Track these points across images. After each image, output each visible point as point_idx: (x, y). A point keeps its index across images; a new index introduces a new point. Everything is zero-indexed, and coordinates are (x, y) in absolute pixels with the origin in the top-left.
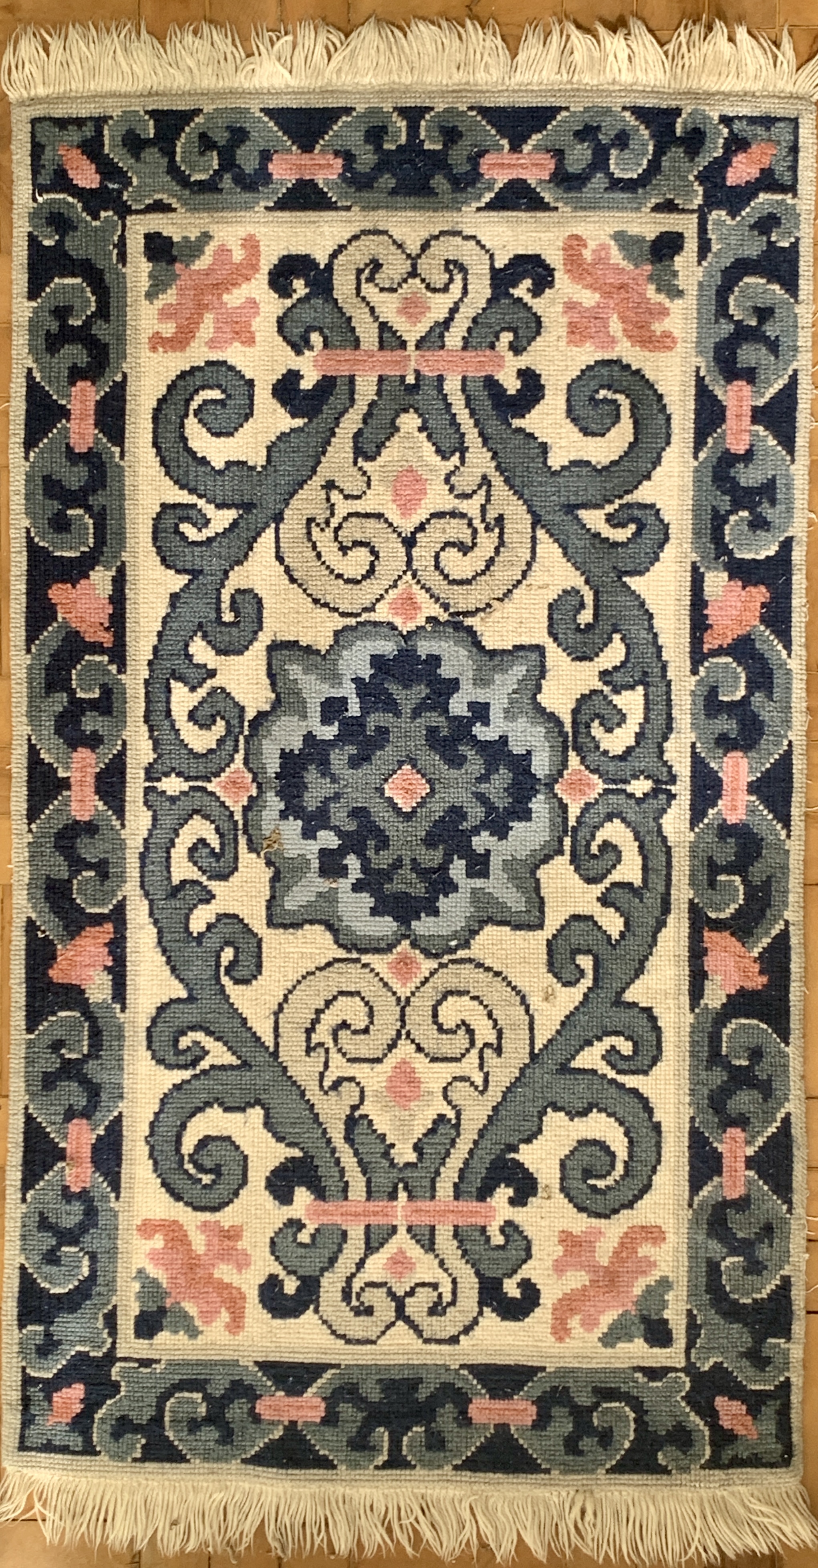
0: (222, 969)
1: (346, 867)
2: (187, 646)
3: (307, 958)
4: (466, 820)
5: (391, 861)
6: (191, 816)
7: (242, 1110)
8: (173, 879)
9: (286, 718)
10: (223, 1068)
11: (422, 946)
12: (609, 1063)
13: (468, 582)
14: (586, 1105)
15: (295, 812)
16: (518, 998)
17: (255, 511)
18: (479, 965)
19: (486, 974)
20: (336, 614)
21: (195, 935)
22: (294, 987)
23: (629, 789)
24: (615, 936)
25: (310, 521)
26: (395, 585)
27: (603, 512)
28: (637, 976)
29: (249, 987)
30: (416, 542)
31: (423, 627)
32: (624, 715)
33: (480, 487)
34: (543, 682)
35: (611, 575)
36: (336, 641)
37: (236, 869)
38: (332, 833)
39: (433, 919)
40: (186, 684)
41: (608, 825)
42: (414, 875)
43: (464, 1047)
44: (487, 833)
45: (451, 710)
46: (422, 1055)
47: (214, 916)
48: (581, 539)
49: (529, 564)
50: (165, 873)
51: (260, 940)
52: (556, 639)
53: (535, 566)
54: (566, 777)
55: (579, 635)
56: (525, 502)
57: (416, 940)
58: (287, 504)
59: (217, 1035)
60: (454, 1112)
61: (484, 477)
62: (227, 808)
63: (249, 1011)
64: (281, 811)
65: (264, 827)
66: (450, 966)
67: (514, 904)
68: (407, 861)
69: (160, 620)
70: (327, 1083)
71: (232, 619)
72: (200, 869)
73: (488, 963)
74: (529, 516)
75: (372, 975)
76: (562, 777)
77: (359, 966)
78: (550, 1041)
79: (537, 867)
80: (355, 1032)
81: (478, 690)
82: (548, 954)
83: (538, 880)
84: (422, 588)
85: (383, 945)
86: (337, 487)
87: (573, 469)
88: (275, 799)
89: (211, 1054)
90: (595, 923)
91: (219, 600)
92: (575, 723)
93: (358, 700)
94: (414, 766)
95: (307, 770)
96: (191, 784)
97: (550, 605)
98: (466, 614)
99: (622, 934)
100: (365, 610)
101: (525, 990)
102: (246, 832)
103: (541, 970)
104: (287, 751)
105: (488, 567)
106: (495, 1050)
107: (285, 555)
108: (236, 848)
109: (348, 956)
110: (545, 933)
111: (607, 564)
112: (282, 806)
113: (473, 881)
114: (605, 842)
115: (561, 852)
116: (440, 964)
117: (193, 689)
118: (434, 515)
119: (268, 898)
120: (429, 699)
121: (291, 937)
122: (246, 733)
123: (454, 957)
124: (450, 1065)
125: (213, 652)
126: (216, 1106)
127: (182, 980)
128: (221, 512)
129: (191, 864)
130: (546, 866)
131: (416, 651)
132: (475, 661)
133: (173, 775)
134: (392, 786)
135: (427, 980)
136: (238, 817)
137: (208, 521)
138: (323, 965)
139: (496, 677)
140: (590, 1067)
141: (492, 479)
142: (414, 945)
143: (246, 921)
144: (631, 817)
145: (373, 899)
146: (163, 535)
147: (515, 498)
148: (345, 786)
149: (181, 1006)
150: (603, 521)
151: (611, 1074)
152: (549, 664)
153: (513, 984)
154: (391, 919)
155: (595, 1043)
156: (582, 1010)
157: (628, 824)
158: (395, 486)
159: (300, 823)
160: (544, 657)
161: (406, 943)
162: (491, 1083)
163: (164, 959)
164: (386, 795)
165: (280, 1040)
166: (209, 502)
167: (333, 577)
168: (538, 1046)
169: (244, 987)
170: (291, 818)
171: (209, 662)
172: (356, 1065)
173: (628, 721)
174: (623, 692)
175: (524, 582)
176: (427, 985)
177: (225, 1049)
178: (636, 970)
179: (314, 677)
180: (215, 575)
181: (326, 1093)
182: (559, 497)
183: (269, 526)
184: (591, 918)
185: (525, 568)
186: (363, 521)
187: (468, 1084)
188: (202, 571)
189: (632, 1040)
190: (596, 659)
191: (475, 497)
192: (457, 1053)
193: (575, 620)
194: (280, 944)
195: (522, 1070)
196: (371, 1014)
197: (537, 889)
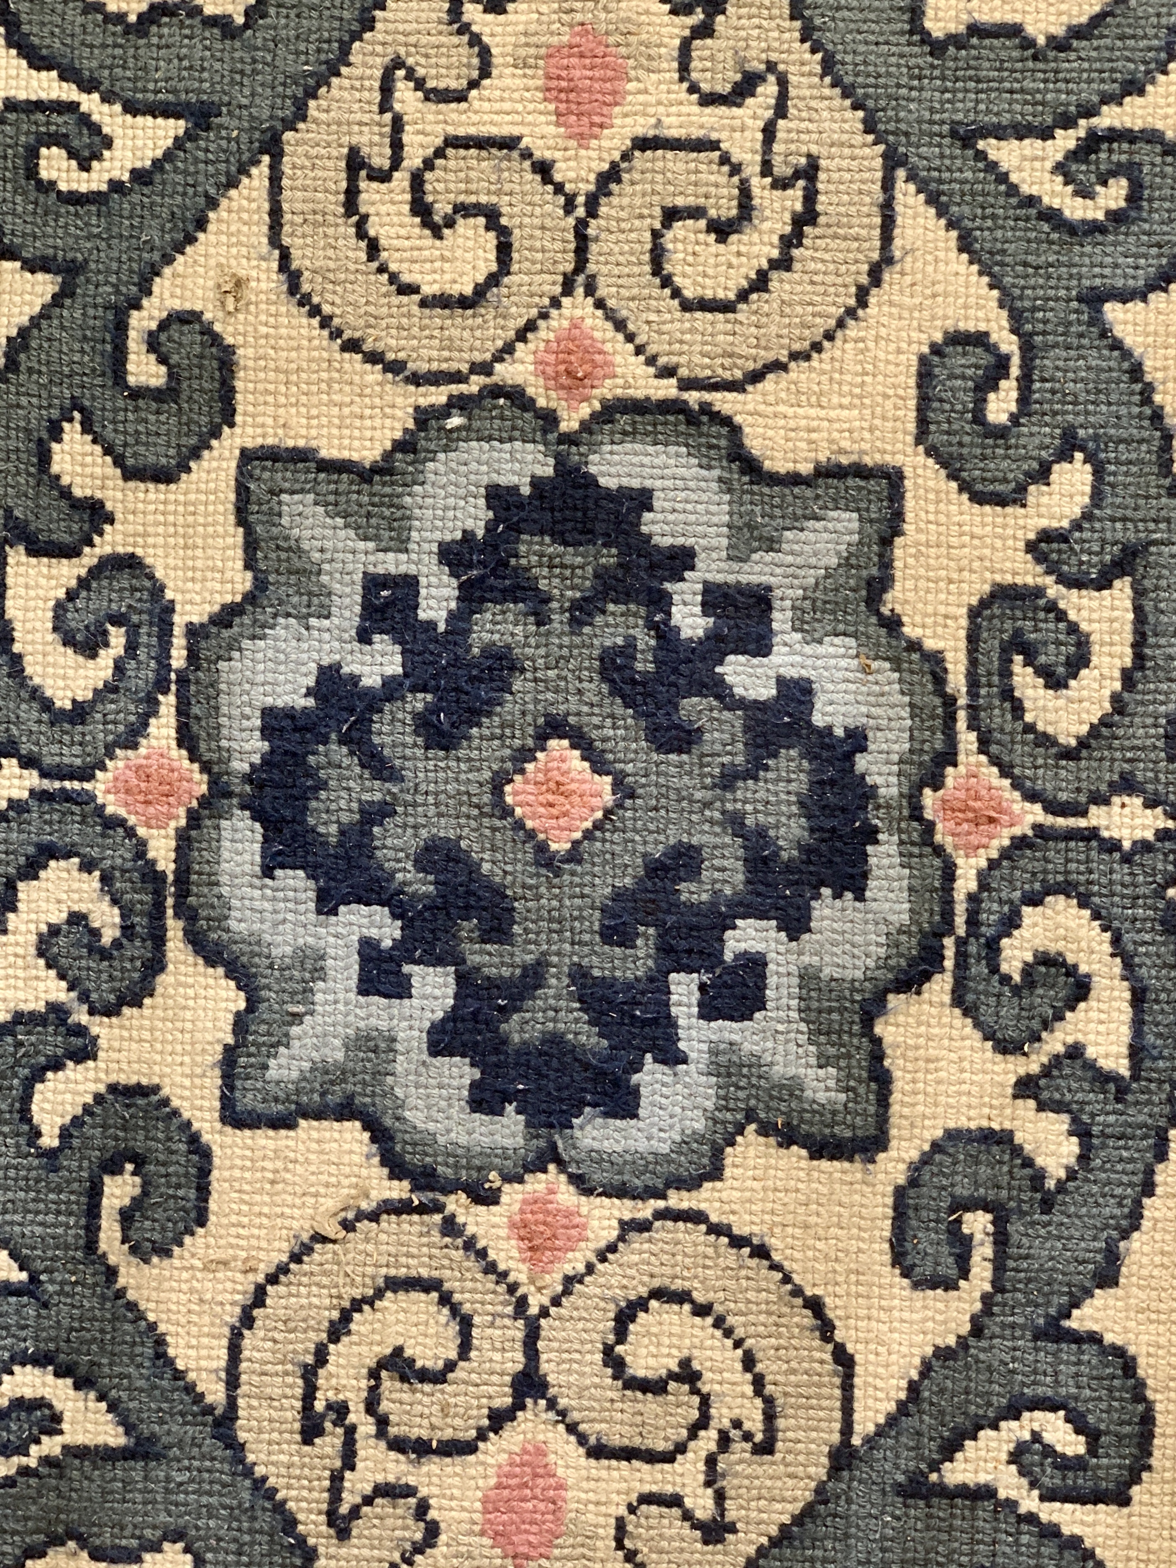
0: (1015, 371)
1: (707, 607)
2: (1083, 1158)
3: (809, 393)
4: (416, 715)
5: (599, 620)
6: (1083, 743)
7: (975, 30)
8: (1128, 591)
9: (849, 974)
10: (1021, 132)
11: (528, 415)
12: (95, 129)
13: (395, 1285)
14: (154, 29)
15: (831, 747)
16: (306, 287)
17: (901, 1478)
18: (395, 367)
19: (380, 346)
20: (714, 1218)
21: (1079, 456)
22: (841, 324)
23: (32, 779)
24: (72, 431)
25: (766, 1448)
26: (569, 1281)
27: (67, 1439)
28: (24, 333)
29: (950, 325)
30: (513, 1385)
31: (508, 1179)
32: (41, 953)
33: (355, 1513)
34: (230, 1040)
35: (51, 1288)
36: (717, 1155)
37: (974, 613)
38: (738, 691)
39: (504, 480)
40: (1091, 1066)
41: (85, 695)
42: (543, 584)
43: (439, 173)
44: (366, 682)
45: (451, 980)
46: (537, 154)
47: (1031, 500)
48: (122, 1376)
49: (247, 1320)
50: (1149, 606)
51: (918, 441)
52: (194, 1139)
53: (232, 1315)
54: (182, 812)
55: (139, 1144)
56: (248, 1471)
57: (545, 432)
58: (820, 1490)
59: (1033, 212)
60: (465, 18)
61: (343, 1534)
62: (995, 761)
63: (954, 267)
64: (864, 749)
65: (905, 713)
66: (465, 368)
67: (309, 511)
68: (558, 621)
69: (1146, 1224)
70: (769, 90)
71: (968, 1217)
72: (1061, 616)
73: (374, 374)
74: (242, 1436)
75: (652, 349)
76: (189, 811)
77: (683, 372)
78: (233, 184)
79: (250, 598)
80: (696, 213)
81: (383, 1025)
82: (232, 390)
83: (247, 567)
84: (505, 1274)
85: (623, 420)
86: (697, 1525)
87: (134, 1543)
88: (879, 780)
89: (1049, 165)
90: (119, 462)
91: (999, 1264)
92: (159, 939)
93: (674, 1010)
94: (542, 848)
95: (800, 847)
96: (1082, 823)
97: (202, 1221)
98: (401, 1208)
99: (56, 434)
100: (644, 1226)
101: (288, 308)
102: (950, 702)
103: (250, 352)
104: (849, 895)
105: (346, 1317)
106: (363, 165)
107: (830, 1367)
108: (973, 662)
109: (707, 396)
110: (238, 442)
111: (63, 1312)
112: (861, 762)
113: (403, 569)
114: (93, 655)
115: (192, 631)
116: (489, 374)
117: (1075, 1052)
118: (467, 1448)
119: (898, 541)
120: (501, 1009)
121: (846, 444)
122: (949, 942)
123: (455, 389)
124: (472, 131)
125: (1019, 1138)
126: (1041, 40)
127: (1117, 345)
128: (983, 1478)
129: (1084, 626)
130: (228, 599)
131: (528, 1125)
132: (390, 1093)
133: (1127, 845)
134: (596, 802)
135: (522, 335)
136: (968, 740)
137: (1016, 1456)
138: (770, 376)
139: (340, 1056)
140: (140, 119)
141: (324, 1528)
142: (549, 419)
143: (954, 485)
144: (30, 713)
145: (644, 529)
146: (1127, 1429)
147: (272, 1481)
148: (707, 805)
149: (1120, 283)
150: (67, 1416)
151: (90, 103)
152: (214, 1081)
153: (316, 321)
154: (603, 481)
155: (126, 177)
156: (156, 256)
157: (36, 694)
158: (558, 1521)
159: (818, 720)
160: (223, 1097)
161: (569, 423)
162: (377, 85)
163: (1157, 398)
164: (609, 779)
165: (880, 197)
166: (1011, 1504)
167: (718, 1308)
168: (261, 172)
169: (962, 326)
170: (839, 732)
171: (1032, 1114)
172: (696, 133)
173: (33, 938)
174: (41, 1007)
175: (261, 1278)
176: (521, 322)
177: (1014, 178)
178: (26, 348)
179: (778, 1070)
180: (1003, 1326)
181: (771, 66)
182: (168, 1479)
183: (867, 1440)
184: (129, 475)
185: (256, 1312)
186: (637, 1442)
187: (431, 84)
188: (1036, 1338)
189: (39, 182)
190: (102, 1088)
191: (368, 1489)
192: (455, 158)
193: (145, 1185)
194: (871, 430)
195: (301, 114)
196: (657, 256)
197: (251, 546)
